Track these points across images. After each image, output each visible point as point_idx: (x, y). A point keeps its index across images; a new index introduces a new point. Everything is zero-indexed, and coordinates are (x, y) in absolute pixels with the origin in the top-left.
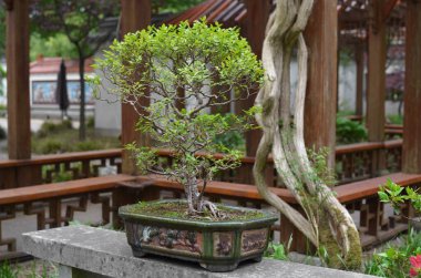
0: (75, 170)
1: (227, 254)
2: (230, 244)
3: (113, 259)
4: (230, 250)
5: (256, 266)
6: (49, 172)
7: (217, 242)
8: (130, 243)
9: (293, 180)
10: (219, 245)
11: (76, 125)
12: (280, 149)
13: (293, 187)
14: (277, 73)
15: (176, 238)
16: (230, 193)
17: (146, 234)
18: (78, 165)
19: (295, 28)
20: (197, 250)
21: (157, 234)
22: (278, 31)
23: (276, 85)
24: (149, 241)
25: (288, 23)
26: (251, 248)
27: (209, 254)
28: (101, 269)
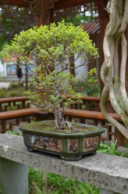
0: (18, 106)
1: (75, 151)
2: (76, 145)
3: (17, 153)
4: (77, 149)
5: (93, 157)
6: (6, 107)
7: (69, 144)
8: (25, 144)
9: (120, 109)
10: (70, 146)
11: (25, 84)
12: (113, 93)
13: (120, 113)
14: (111, 54)
15: (48, 142)
16: (89, 116)
17: (33, 139)
18: (20, 103)
19: (120, 30)
20: (59, 149)
21: (39, 140)
22: (111, 32)
23: (110, 60)
24: (35, 143)
25: (116, 28)
26: (89, 148)
27: (65, 151)
28: (12, 157)
